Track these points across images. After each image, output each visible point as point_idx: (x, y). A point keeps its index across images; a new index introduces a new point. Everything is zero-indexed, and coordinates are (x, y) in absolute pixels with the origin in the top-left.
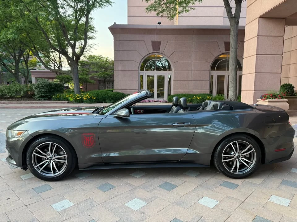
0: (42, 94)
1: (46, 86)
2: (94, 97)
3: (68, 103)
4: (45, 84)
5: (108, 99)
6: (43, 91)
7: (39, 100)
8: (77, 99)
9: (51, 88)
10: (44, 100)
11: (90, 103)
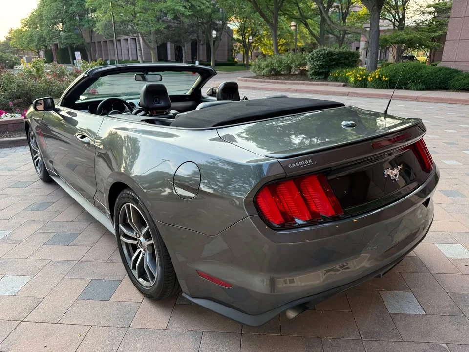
0: (315, 69)
1: (322, 56)
2: (385, 77)
3: (344, 86)
4: (321, 53)
5: (413, 82)
6: (318, 65)
7: (313, 78)
8: (358, 80)
9: (332, 60)
10: (319, 79)
11: (377, 88)
